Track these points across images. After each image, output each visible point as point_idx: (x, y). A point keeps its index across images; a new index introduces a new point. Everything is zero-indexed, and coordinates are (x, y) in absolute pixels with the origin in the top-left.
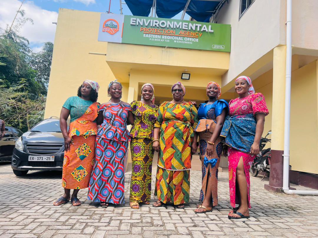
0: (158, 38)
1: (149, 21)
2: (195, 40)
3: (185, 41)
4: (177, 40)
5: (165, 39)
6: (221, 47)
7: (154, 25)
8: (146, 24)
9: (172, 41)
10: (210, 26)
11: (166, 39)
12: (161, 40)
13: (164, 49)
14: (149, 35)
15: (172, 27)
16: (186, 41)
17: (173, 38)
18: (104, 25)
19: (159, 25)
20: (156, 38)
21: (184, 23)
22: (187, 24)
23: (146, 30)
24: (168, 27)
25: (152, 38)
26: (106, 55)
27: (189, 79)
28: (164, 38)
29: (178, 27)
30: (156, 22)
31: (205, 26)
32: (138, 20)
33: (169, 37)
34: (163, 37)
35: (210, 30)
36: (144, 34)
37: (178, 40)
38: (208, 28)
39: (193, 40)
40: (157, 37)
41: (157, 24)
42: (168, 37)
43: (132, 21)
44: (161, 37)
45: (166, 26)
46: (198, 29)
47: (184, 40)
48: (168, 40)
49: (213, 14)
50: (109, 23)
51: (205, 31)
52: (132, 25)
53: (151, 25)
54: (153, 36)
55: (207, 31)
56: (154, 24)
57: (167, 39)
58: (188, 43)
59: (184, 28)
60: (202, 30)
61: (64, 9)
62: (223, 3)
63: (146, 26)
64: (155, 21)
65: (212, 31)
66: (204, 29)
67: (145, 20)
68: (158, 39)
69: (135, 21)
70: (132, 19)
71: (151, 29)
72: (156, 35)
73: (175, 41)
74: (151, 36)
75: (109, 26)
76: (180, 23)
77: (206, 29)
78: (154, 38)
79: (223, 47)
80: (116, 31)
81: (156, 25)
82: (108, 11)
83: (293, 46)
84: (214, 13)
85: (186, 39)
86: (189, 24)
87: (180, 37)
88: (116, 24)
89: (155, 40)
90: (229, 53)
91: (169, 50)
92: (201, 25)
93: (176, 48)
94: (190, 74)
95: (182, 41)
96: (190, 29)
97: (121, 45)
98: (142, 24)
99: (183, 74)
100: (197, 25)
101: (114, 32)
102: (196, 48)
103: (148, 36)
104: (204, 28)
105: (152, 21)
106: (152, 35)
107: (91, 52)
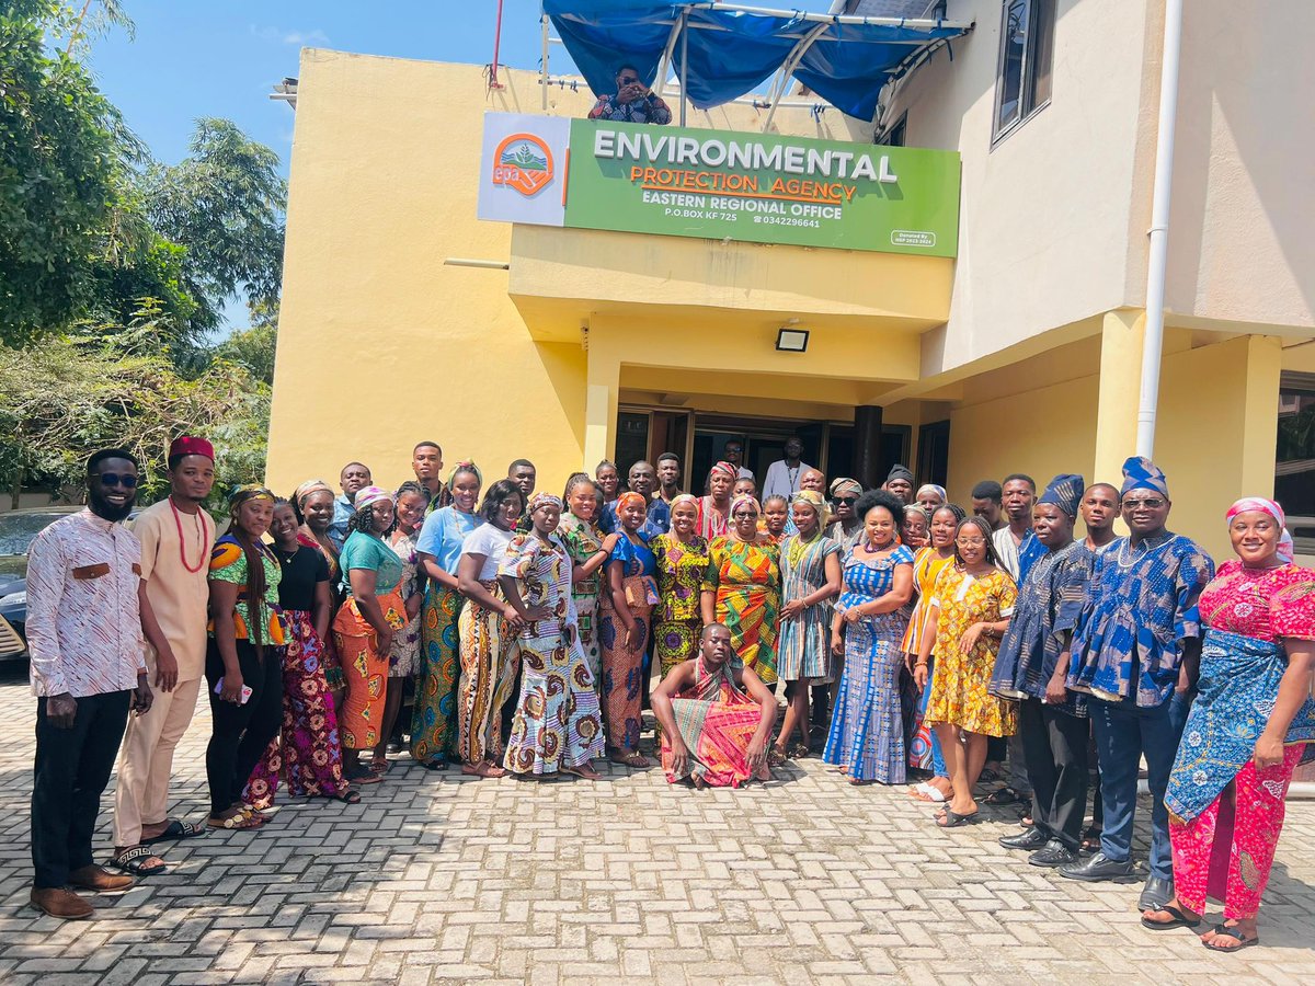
0: (694, 208)
1: (663, 140)
2: (828, 213)
3: (793, 217)
4: (763, 214)
5: (720, 211)
6: (922, 239)
7: (680, 159)
8: (653, 156)
9: (744, 216)
10: (884, 161)
11: (724, 211)
12: (708, 215)
13: (715, 248)
14: (663, 196)
15: (747, 165)
16: (797, 218)
17: (751, 206)
18: (497, 160)
19: (698, 156)
20: (688, 207)
21: (789, 150)
22: (801, 151)
23: (652, 177)
24: (731, 163)
25: (673, 208)
26: (507, 268)
27: (804, 350)
28: (719, 205)
29: (767, 163)
30: (689, 147)
31: (865, 158)
32: (623, 138)
33: (736, 205)
34: (714, 202)
35: (883, 175)
36: (645, 193)
37: (766, 213)
38: (876, 169)
39: (822, 212)
40: (693, 203)
41: (691, 155)
42: (730, 202)
43: (599, 142)
44: (708, 204)
45: (726, 160)
46: (842, 173)
47: (789, 215)
48: (732, 212)
49: (891, 79)
50: (516, 150)
51: (868, 177)
52: (597, 157)
53: (671, 158)
54: (676, 199)
55: (873, 177)
56: (682, 153)
57: (728, 211)
58: (805, 223)
59: (788, 168)
60: (855, 175)
61: (323, 53)
62: (931, 49)
63: (652, 162)
64: (683, 141)
65: (893, 178)
66: (864, 172)
67: (647, 138)
68: (696, 209)
69: (610, 143)
70: (599, 133)
71: (670, 173)
72: (688, 197)
73: (757, 219)
74: (670, 198)
75: (515, 163)
76: (777, 150)
77: (870, 171)
78: (682, 208)
79: (930, 237)
80: (545, 182)
81: (686, 158)
82: (493, 62)
83: (1169, 310)
84: (897, 77)
85: (797, 210)
86: (807, 151)
87: (774, 205)
88: (540, 154)
89: (686, 213)
90: (954, 260)
91: (734, 249)
92: (851, 156)
93: (760, 244)
94: (807, 333)
95: (781, 216)
96: (811, 170)
97: (561, 233)
98: (636, 154)
99: (781, 331)
100: (835, 155)
101: (534, 185)
102: (833, 245)
103: (661, 199)
104: (864, 167)
105: (672, 140)
106: (674, 196)
107: (450, 259)
